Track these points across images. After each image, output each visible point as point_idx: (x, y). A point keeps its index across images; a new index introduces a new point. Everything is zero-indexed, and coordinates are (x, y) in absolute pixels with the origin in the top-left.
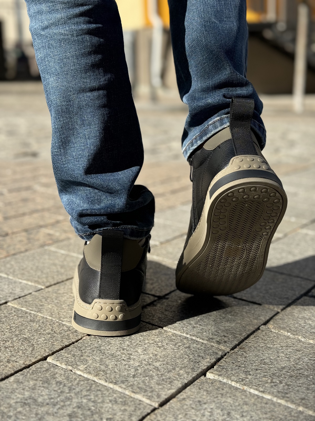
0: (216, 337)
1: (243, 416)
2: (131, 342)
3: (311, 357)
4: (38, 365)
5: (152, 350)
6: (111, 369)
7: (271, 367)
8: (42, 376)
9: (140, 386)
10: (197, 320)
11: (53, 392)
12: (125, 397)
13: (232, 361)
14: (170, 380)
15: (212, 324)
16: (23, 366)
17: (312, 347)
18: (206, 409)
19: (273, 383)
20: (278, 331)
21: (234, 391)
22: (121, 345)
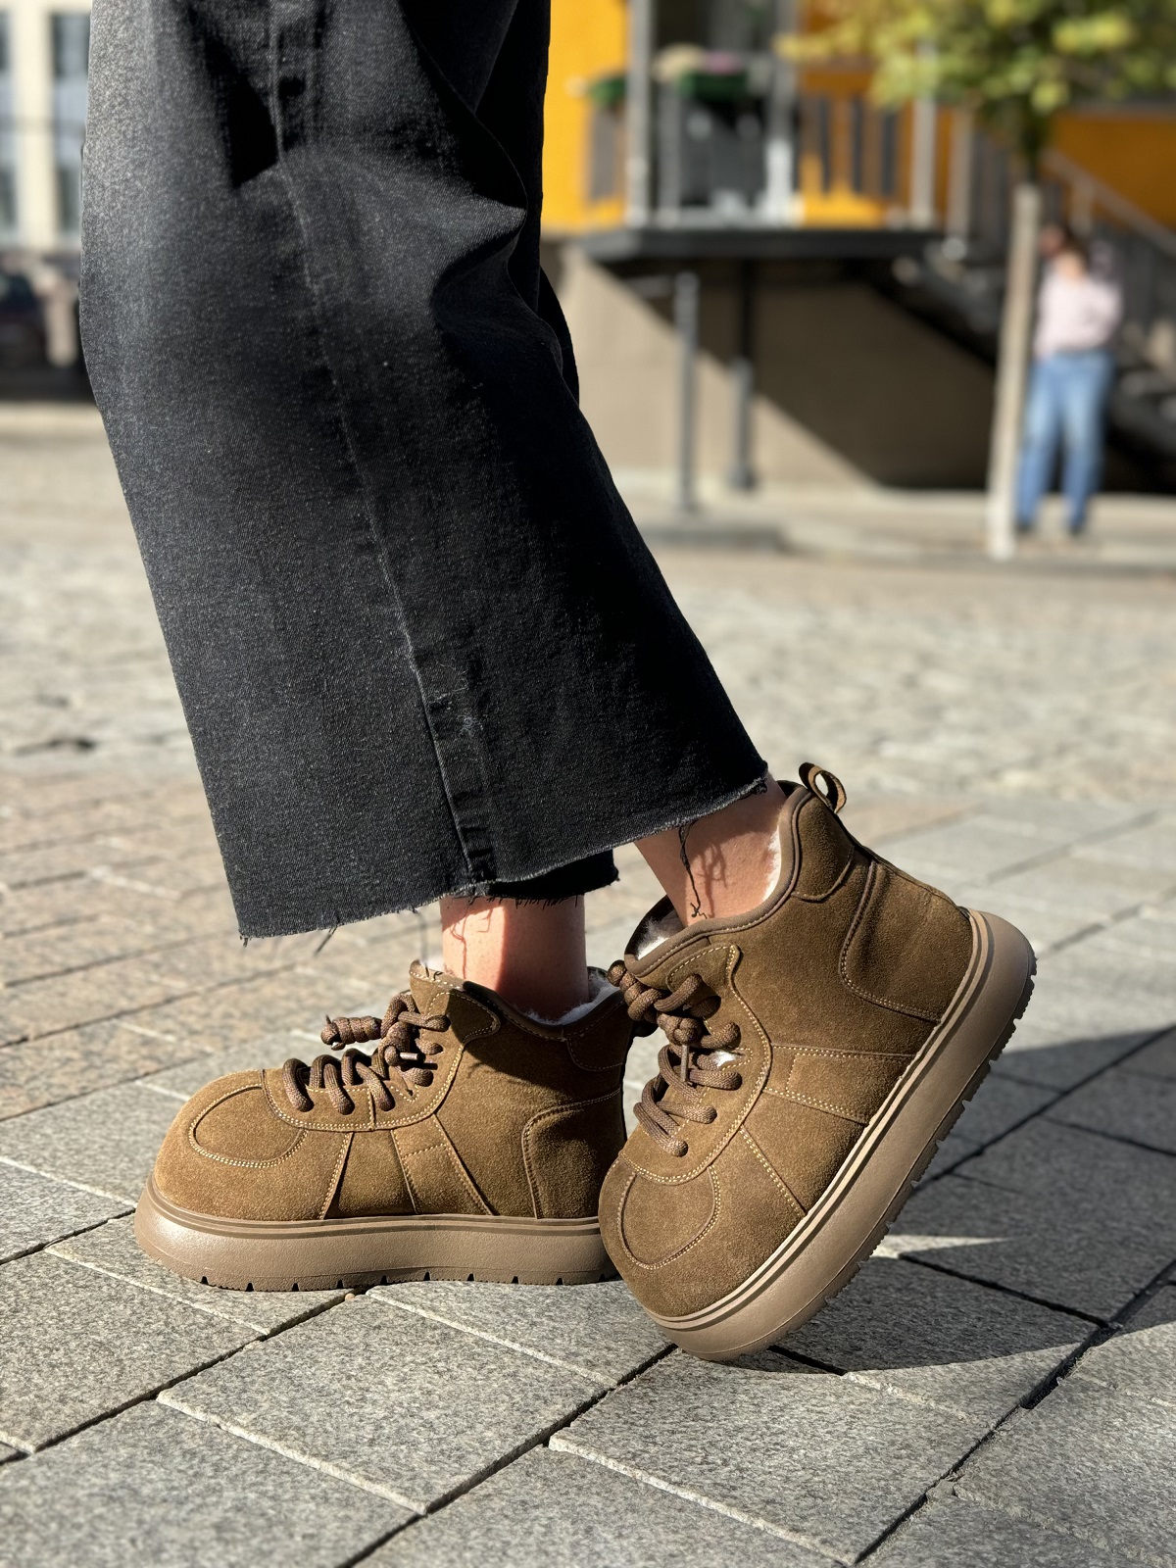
0: (586, 1350)
1: (620, 1536)
2: (368, 1358)
4: (137, 1410)
5: (419, 1380)
6: (317, 1424)
7: (709, 1428)
8: (148, 1438)
9: (385, 1464)
11: (175, 1473)
12: (348, 1490)
13: (618, 1412)
14: (459, 1453)
16: (100, 1412)
18: (536, 1518)
19: (708, 1463)
21: (610, 1480)
22: (341, 1366)
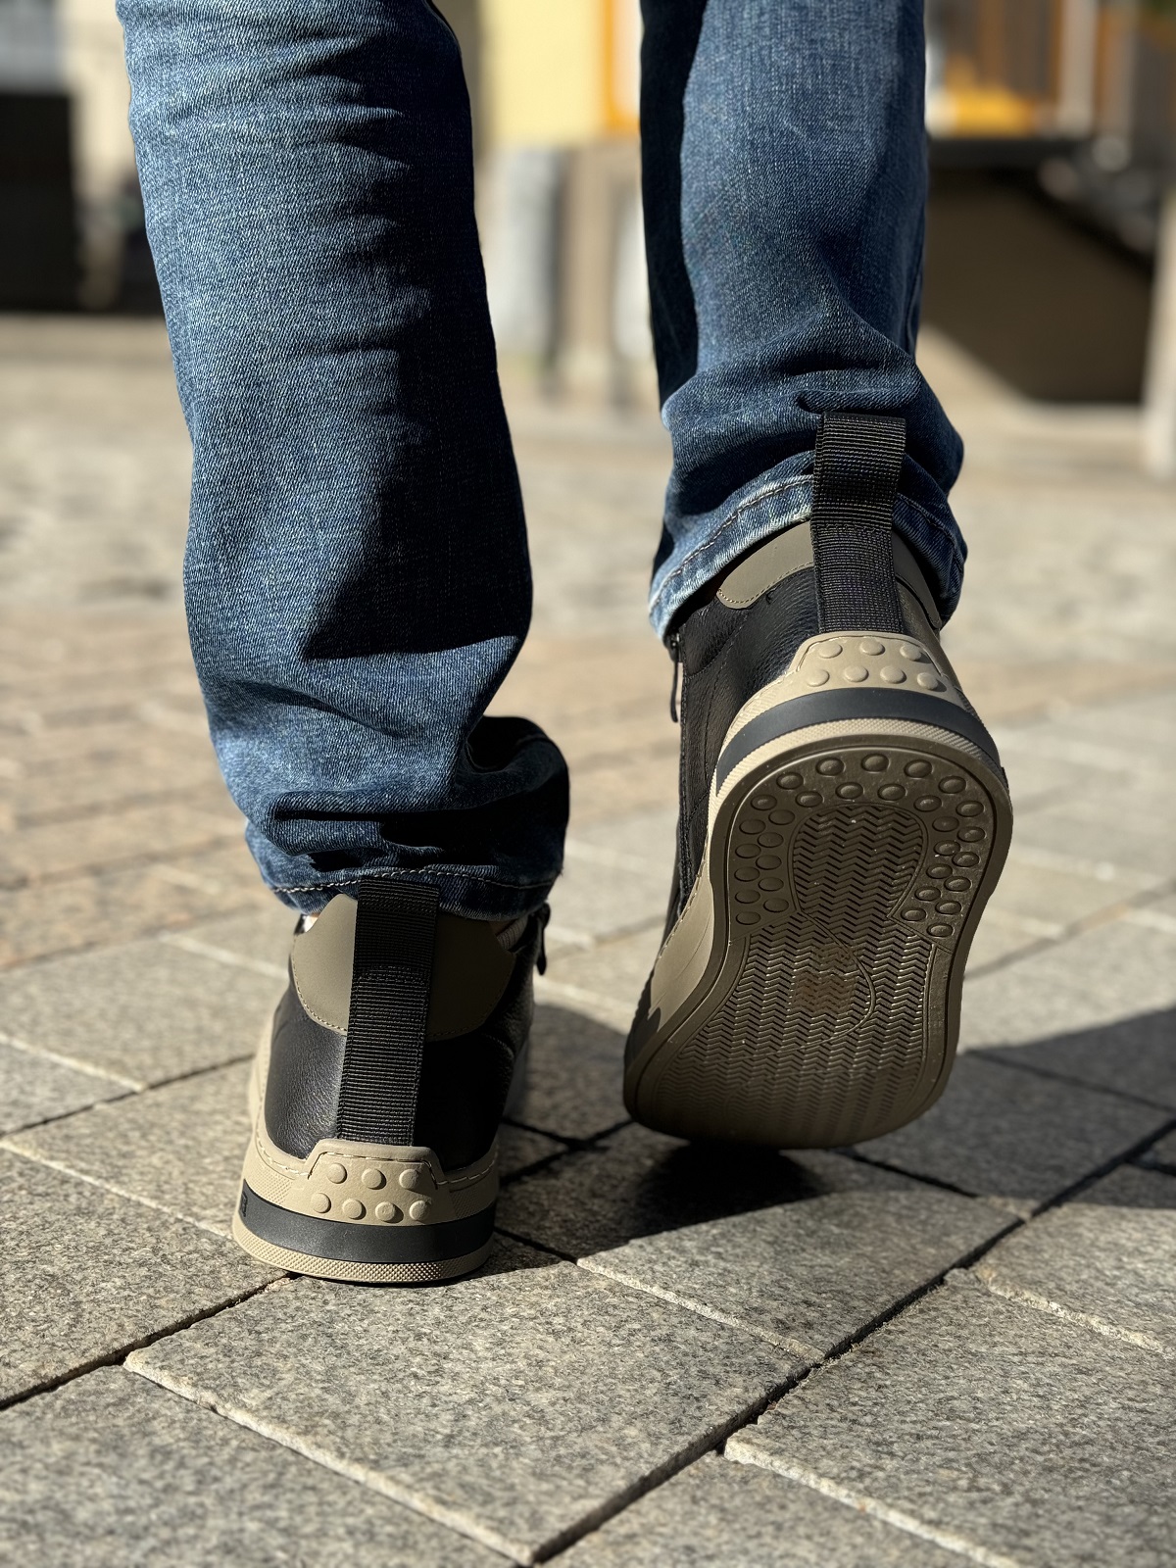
0: (775, 1304)
2: (450, 1308)
3: (1130, 1399)
4: (89, 1381)
5: (525, 1343)
6: (364, 1409)
7: (974, 1431)
8: (100, 1425)
9: (468, 1478)
10: (710, 1238)
11: (134, 1486)
12: (407, 1520)
13: (828, 1401)
14: (584, 1462)
15: (766, 1255)
16: (33, 1382)
17: (1139, 1361)
19: (979, 1490)
20: (1013, 1294)
21: (826, 1515)
22: (409, 1319)
